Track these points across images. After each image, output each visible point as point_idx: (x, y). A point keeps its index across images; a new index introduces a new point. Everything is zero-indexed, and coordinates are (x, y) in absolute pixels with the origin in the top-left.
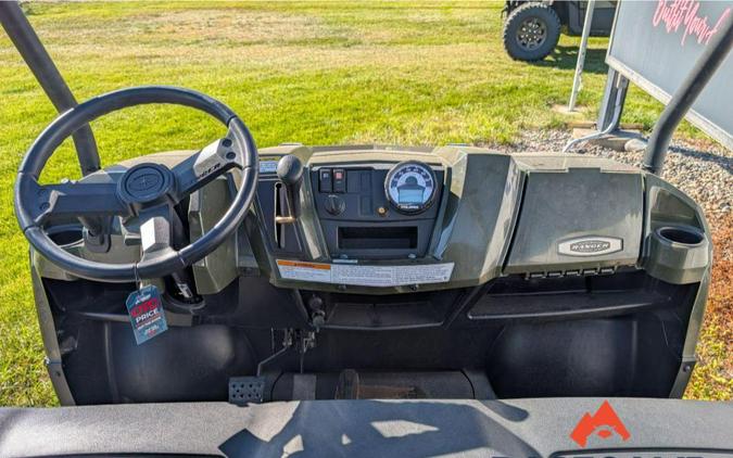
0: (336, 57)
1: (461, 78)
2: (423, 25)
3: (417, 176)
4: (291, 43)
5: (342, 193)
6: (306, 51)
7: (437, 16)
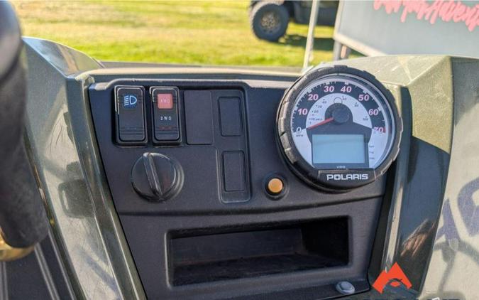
0: (127, 34)
1: (224, 51)
2: (190, 15)
3: (349, 102)
4: (90, 23)
5: (174, 144)
6: (102, 29)
7: (200, 10)
